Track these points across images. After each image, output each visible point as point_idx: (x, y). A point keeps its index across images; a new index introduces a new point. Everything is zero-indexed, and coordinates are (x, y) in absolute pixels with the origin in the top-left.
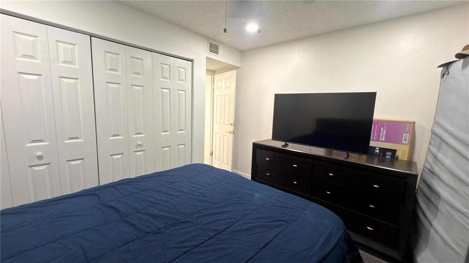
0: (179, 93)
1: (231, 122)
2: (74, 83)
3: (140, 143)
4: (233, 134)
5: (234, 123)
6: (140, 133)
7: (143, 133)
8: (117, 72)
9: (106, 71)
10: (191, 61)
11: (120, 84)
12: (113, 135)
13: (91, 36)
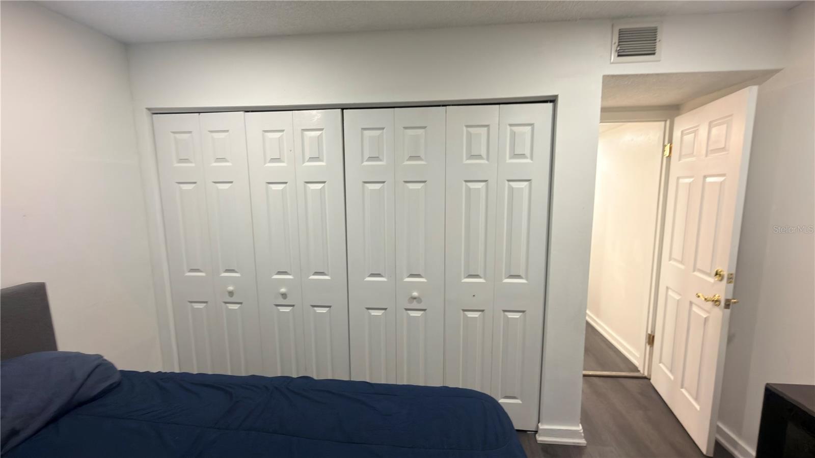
0: (513, 188)
1: (719, 269)
2: (321, 189)
3: (415, 294)
4: (728, 311)
5: (733, 271)
6: (418, 276)
7: (423, 275)
8: (381, 160)
9: (362, 162)
10: (551, 101)
11: (384, 182)
12: (371, 274)
13: (343, 109)
